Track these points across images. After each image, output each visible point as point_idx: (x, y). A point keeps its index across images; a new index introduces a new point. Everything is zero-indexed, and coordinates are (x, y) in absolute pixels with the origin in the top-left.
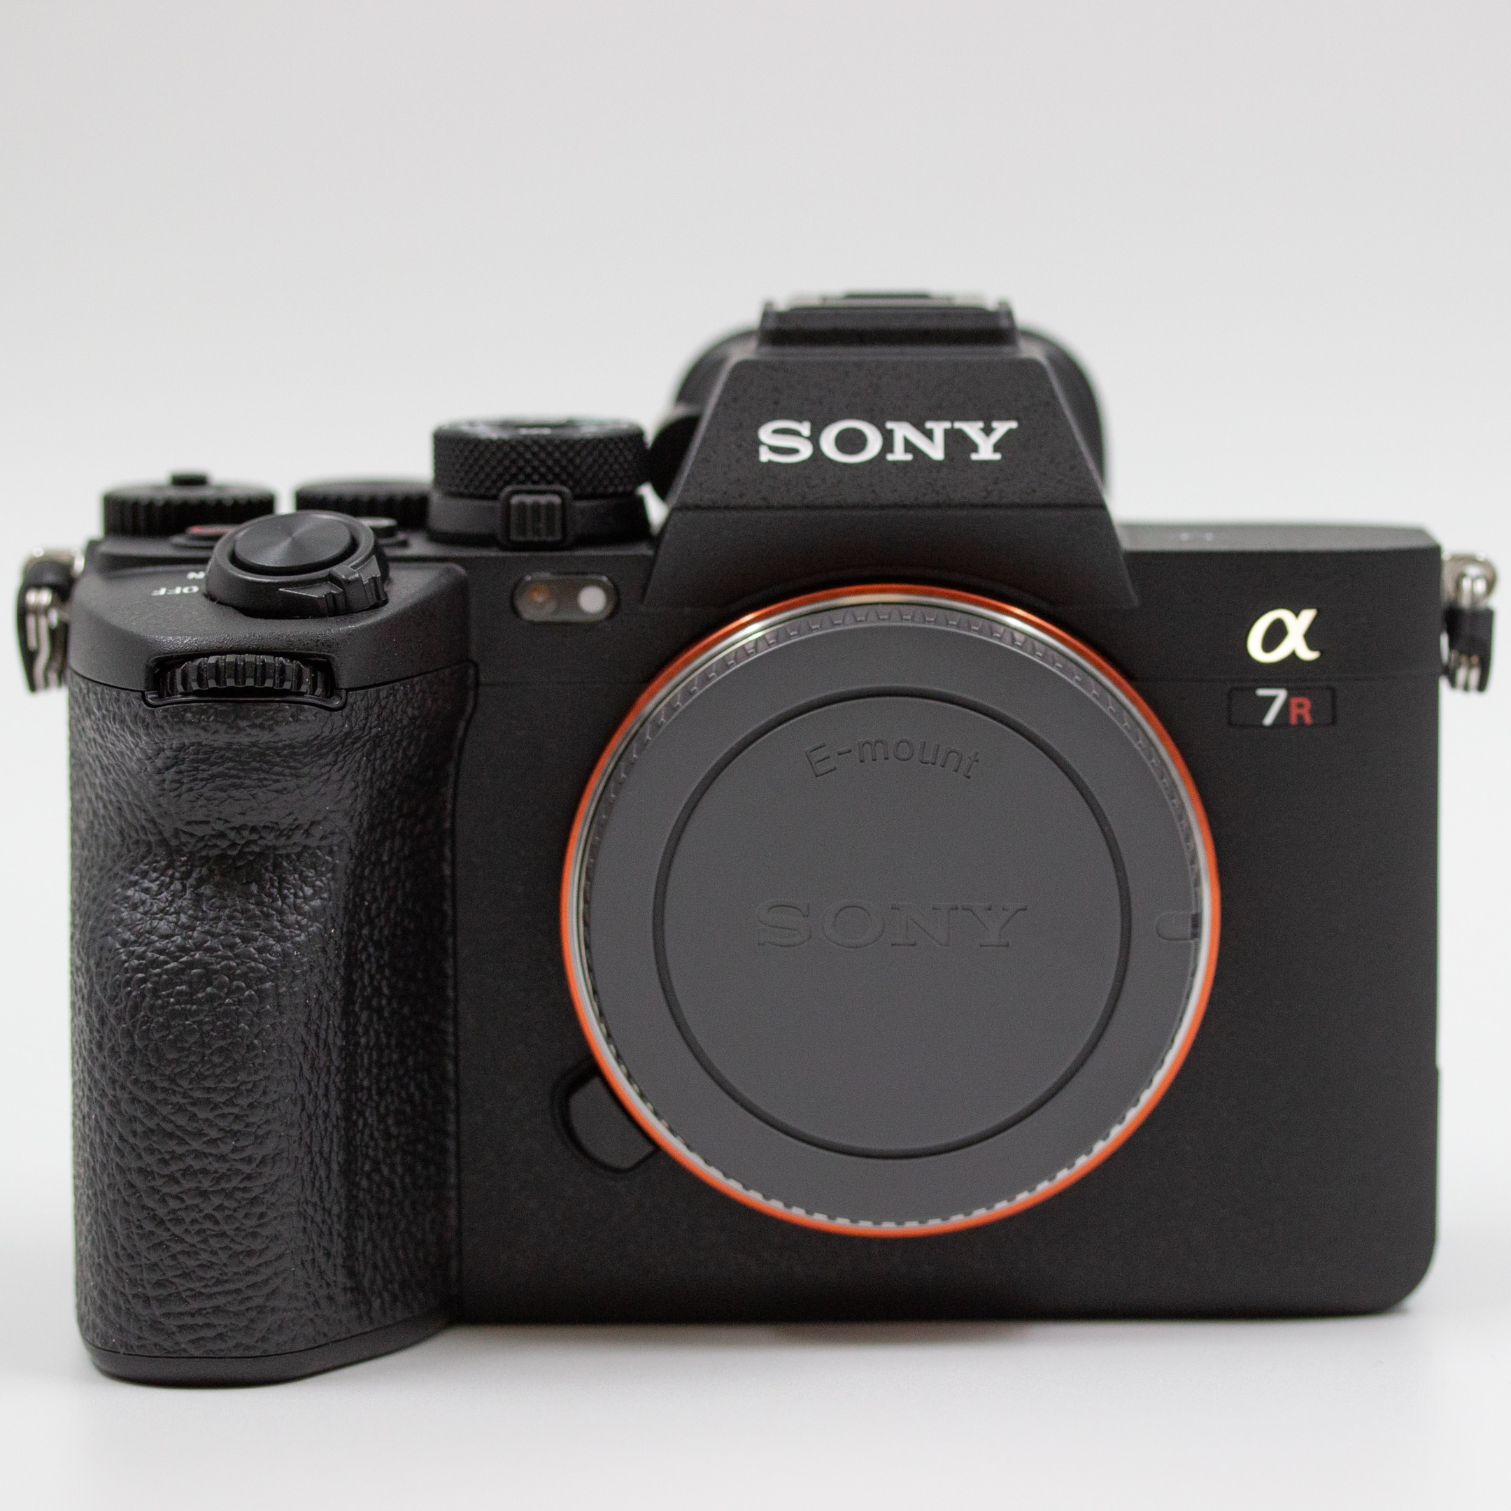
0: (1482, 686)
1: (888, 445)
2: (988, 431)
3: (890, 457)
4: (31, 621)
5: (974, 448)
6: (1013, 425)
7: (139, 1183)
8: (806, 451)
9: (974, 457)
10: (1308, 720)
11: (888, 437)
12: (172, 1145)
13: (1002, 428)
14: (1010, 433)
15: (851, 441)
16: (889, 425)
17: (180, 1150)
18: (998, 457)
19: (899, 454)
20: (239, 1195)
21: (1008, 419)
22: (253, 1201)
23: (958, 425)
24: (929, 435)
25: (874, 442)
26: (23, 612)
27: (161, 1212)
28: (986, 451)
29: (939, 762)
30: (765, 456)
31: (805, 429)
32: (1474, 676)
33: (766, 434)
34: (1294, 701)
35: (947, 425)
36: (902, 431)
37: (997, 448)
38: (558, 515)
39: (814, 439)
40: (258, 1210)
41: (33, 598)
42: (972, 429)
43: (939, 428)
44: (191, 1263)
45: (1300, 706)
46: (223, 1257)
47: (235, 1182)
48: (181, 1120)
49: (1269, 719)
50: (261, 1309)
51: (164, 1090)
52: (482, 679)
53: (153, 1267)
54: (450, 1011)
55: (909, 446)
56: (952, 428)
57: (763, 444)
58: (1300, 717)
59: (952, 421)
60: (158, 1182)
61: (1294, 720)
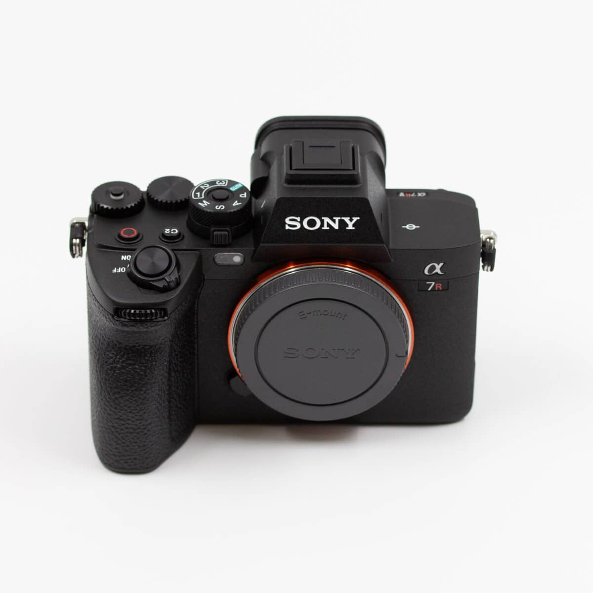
0: (492, 270)
1: (322, 225)
2: (351, 220)
3: (323, 228)
4: (74, 247)
5: (347, 225)
6: (359, 218)
7: (113, 429)
8: (299, 226)
9: (347, 228)
10: (441, 289)
11: (322, 222)
12: (122, 422)
13: (355, 219)
14: (358, 220)
15: (312, 223)
16: (323, 218)
17: (124, 423)
18: (354, 228)
19: (326, 227)
20: (141, 433)
21: (357, 217)
22: (145, 434)
23: (342, 218)
24: (334, 221)
25: (319, 223)
26: (72, 245)
27: (119, 437)
28: (350, 227)
29: (336, 315)
30: (287, 227)
31: (298, 219)
32: (489, 268)
33: (287, 221)
34: (437, 284)
35: (339, 218)
36: (327, 220)
37: (354, 225)
38: (227, 237)
39: (301, 222)
40: (146, 436)
41: (74, 241)
42: (347, 219)
43: (337, 219)
44: (128, 448)
45: (439, 285)
46: (136, 447)
47: (140, 430)
48: (125, 416)
49: (429, 289)
50: (147, 458)
51: (119, 409)
52: (205, 278)
53: (117, 448)
54: (196, 357)
55: (329, 225)
56: (341, 219)
57: (286, 224)
58: (439, 288)
59: (341, 217)
60: (118, 430)
61: (437, 289)
